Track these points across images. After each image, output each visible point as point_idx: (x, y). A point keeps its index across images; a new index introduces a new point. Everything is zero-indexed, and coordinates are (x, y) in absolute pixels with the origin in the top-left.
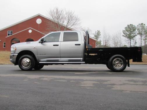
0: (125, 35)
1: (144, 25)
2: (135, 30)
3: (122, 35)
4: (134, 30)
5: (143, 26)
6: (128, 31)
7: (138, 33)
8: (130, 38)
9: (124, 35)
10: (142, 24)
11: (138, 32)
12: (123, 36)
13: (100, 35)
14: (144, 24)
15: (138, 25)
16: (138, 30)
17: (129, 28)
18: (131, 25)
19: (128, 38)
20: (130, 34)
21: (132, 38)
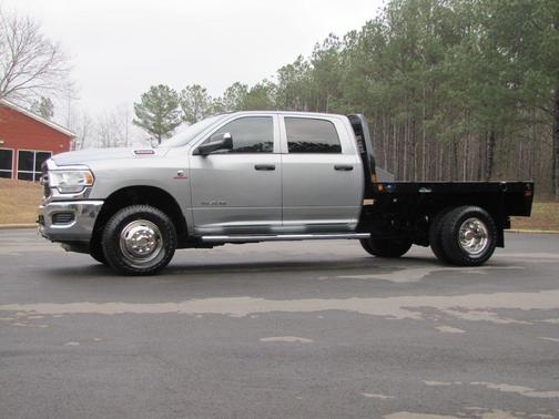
0: (140, 121)
1: (204, 90)
2: (176, 107)
3: (131, 120)
4: (173, 106)
5: (199, 95)
6: (151, 108)
7: (183, 118)
8: (159, 133)
9: (137, 119)
10: (196, 88)
11: (184, 114)
12: (135, 122)
13: (52, 115)
14: (202, 87)
15: (184, 91)
16: (184, 105)
17: (155, 96)
18: (161, 86)
19: (152, 130)
20: (159, 118)
21: (166, 131)
